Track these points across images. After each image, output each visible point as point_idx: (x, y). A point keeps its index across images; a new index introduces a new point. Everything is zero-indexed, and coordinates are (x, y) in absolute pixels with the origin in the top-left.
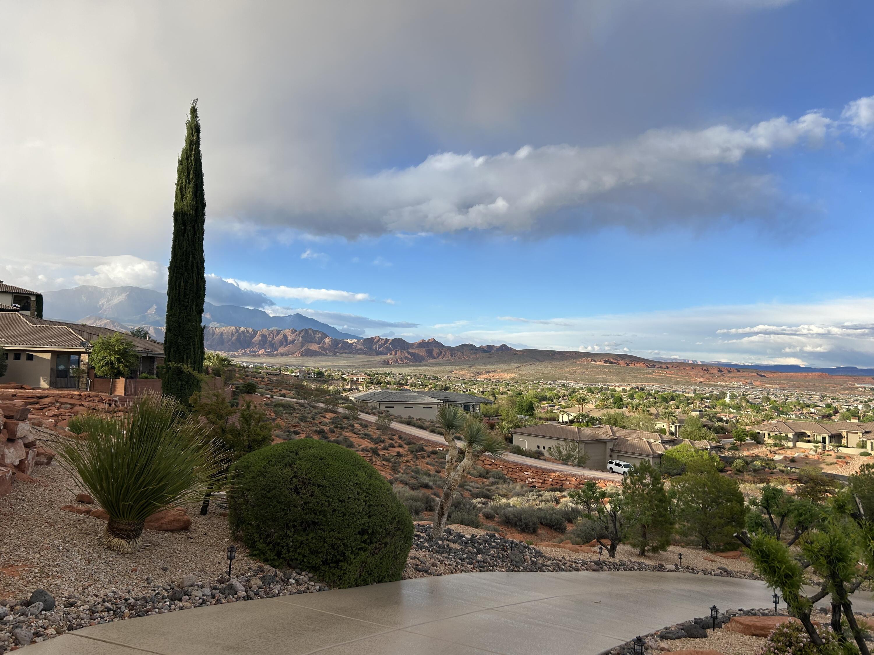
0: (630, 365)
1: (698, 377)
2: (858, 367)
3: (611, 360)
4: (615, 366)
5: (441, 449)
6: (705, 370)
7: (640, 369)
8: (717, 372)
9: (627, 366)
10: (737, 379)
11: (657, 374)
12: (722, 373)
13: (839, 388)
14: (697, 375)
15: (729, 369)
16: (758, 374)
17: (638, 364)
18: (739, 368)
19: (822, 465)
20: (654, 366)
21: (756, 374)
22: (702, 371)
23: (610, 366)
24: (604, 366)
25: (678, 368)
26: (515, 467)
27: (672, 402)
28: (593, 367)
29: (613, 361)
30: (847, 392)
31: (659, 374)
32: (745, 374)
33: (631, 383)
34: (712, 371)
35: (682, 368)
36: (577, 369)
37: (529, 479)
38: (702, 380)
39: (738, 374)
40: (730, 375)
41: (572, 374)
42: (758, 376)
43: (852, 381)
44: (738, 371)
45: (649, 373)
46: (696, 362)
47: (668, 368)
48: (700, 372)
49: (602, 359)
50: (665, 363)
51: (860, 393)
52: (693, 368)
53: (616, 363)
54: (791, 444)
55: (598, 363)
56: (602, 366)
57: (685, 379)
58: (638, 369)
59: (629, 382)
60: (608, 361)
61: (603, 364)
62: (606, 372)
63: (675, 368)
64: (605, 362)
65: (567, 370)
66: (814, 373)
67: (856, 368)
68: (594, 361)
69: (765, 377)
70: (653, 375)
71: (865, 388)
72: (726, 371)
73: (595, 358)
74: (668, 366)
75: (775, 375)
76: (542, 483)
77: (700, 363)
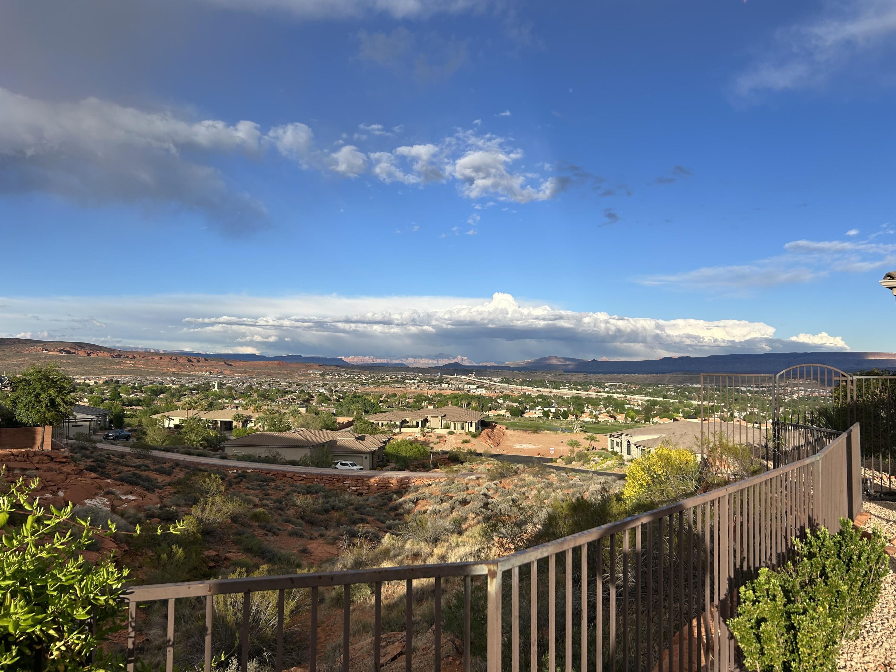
0: (92, 354)
1: (169, 367)
2: (303, 356)
3: (68, 349)
4: (74, 357)
5: (235, 471)
6: (174, 359)
7: (104, 360)
8: (186, 361)
9: (88, 355)
10: (208, 368)
11: (125, 365)
12: (191, 363)
13: (295, 375)
14: (168, 365)
15: (198, 359)
16: (225, 363)
17: (102, 354)
18: (207, 358)
19: (432, 445)
20: (119, 356)
21: (223, 363)
22: (172, 361)
23: (67, 356)
24: (60, 356)
25: (146, 358)
26: (331, 479)
27: (162, 394)
28: (45, 358)
29: (70, 350)
30: (302, 378)
31: (128, 365)
32: (214, 363)
33: (100, 375)
34: (181, 361)
35: (150, 358)
36: (24, 361)
37: (351, 488)
38: (174, 370)
39: (207, 363)
40: (199, 364)
41: (18, 367)
42: (226, 365)
43: (304, 368)
44: (207, 360)
45: (116, 364)
46: (158, 350)
47: (134, 357)
48: (169, 362)
49: (56, 348)
50: (131, 352)
51: (313, 378)
52: (161, 358)
53: (74, 353)
54: (398, 430)
55: (51, 353)
56: (58, 356)
57: (156, 369)
58: (102, 360)
59: (96, 375)
60: (64, 351)
61: (58, 354)
62: (64, 363)
63: (143, 357)
64: (61, 351)
65: (10, 362)
66: (274, 362)
67: (301, 356)
68: (46, 350)
69: (231, 365)
70: (121, 366)
71: (315, 374)
72: (195, 361)
73: (46, 347)
74: (135, 356)
75: (241, 364)
76: (368, 489)
77: (162, 352)
